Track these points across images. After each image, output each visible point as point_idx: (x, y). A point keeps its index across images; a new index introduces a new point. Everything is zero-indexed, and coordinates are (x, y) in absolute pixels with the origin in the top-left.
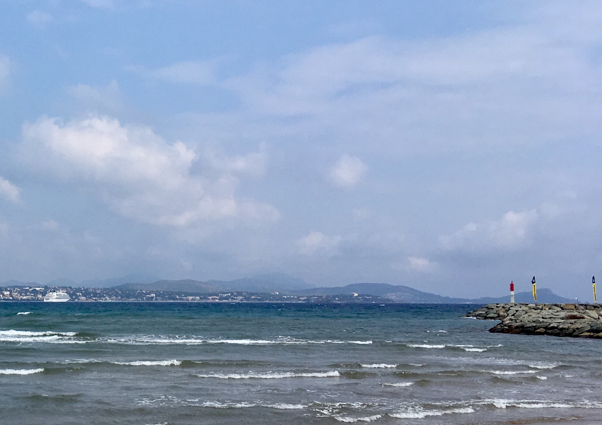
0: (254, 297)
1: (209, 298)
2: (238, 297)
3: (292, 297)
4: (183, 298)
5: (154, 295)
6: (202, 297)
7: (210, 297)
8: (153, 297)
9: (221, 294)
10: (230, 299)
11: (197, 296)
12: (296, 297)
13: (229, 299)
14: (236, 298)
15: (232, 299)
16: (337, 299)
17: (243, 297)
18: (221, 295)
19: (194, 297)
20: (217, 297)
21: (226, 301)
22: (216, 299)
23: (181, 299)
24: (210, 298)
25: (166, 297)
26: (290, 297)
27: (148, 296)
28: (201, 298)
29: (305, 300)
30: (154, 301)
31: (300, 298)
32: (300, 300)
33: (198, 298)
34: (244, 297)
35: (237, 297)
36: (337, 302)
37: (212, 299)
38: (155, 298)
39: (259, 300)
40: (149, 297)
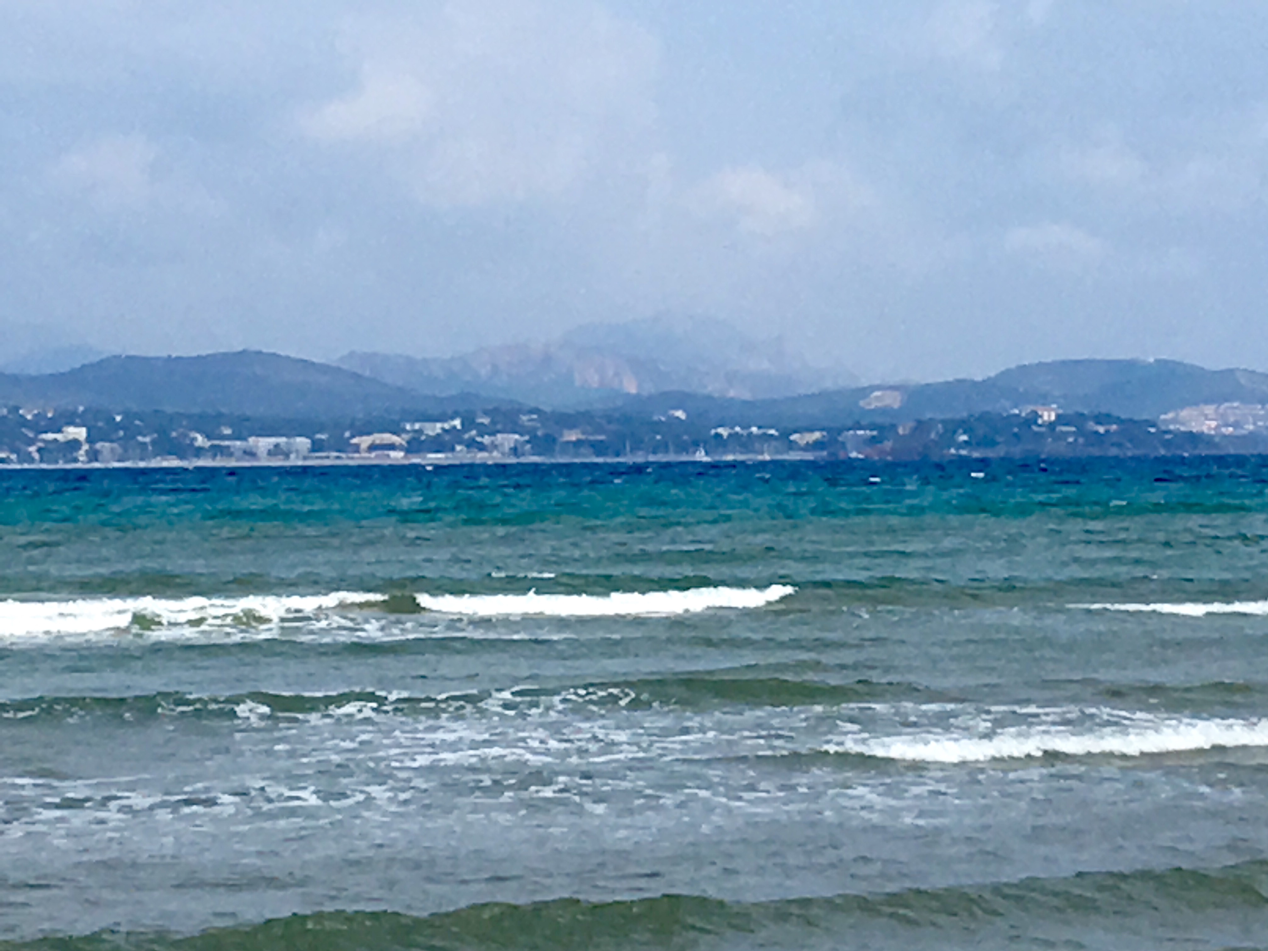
0: (574, 438)
1: (355, 441)
2: (499, 436)
3: (754, 429)
4: (227, 443)
5: (80, 433)
6: (323, 437)
7: (365, 438)
8: (74, 444)
9: (418, 421)
10: (458, 448)
11: (300, 435)
12: (772, 432)
13: (453, 449)
14: (487, 440)
15: (471, 444)
16: (964, 438)
17: (521, 435)
18: (417, 426)
19: (282, 440)
20: (395, 439)
21: (440, 455)
22: (392, 447)
23: (216, 451)
24: (365, 441)
25: (140, 438)
26: (745, 433)
27: (50, 436)
28: (317, 447)
29: (817, 445)
30: (82, 463)
31: (794, 437)
32: (792, 446)
33: (303, 442)
34: (527, 438)
35: (493, 433)
36: (963, 452)
37: (373, 447)
38: (86, 447)
39: (598, 448)
40: (56, 440)
